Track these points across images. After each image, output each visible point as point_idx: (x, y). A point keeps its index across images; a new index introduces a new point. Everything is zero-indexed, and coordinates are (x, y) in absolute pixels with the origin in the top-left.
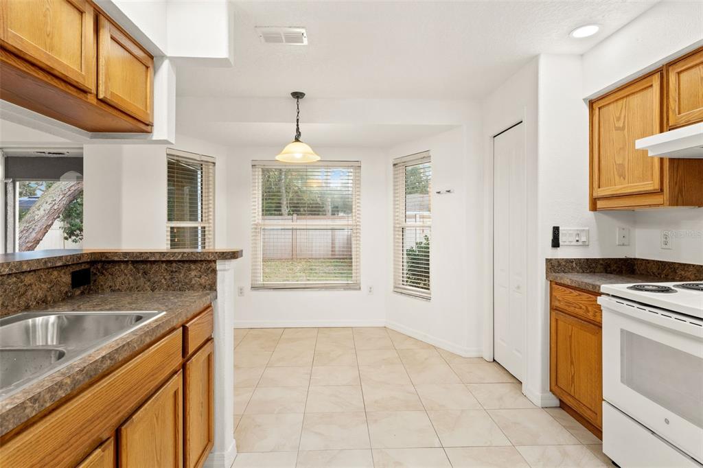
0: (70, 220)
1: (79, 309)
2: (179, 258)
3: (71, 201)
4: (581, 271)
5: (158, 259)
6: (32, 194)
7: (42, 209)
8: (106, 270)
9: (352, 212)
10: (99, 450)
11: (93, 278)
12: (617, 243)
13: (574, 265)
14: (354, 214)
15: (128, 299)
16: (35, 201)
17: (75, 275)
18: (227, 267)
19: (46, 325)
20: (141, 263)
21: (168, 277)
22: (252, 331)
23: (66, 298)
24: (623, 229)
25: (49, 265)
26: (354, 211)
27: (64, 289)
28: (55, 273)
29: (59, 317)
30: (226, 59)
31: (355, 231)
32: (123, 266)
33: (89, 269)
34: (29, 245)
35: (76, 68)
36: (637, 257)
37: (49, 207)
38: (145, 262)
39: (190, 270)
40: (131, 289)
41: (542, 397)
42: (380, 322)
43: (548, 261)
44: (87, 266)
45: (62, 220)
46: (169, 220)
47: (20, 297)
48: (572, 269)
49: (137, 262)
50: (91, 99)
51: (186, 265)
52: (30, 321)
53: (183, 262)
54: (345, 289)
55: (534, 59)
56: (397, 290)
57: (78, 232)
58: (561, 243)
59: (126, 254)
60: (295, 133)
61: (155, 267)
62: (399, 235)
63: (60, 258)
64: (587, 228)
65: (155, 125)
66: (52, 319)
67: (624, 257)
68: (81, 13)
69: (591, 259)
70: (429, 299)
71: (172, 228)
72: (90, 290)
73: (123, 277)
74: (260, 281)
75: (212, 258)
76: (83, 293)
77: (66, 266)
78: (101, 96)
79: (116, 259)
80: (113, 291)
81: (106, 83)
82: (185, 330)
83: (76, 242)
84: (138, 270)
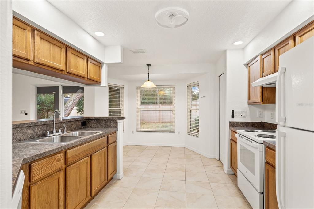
0: (79, 106)
1: (83, 131)
2: (108, 119)
3: (79, 100)
4: (243, 126)
5: (102, 119)
6: (66, 97)
7: (70, 102)
8: (90, 122)
9: (172, 104)
10: (87, 157)
11: (86, 124)
12: (258, 116)
13: (240, 124)
14: (173, 105)
15: (95, 129)
16: (69, 99)
17: (82, 123)
18: (120, 122)
19: (76, 133)
20: (98, 120)
21: (105, 124)
22: (136, 146)
23: (80, 129)
24: (260, 111)
25: (77, 120)
26: (173, 103)
27: (80, 126)
28: (78, 122)
29: (79, 132)
30: (120, 63)
31: (173, 111)
32: (94, 121)
33: (85, 122)
34: (66, 115)
35: (83, 73)
36: (266, 122)
37: (72, 102)
38: (99, 120)
39: (111, 122)
40: (96, 127)
41: (228, 170)
42: (183, 145)
43: (230, 122)
44: (85, 121)
45: (77, 106)
46: (109, 107)
47: (71, 127)
48: (239, 126)
49: (97, 120)
50: (86, 79)
51: (110, 121)
52: (73, 133)
53: (109, 120)
54: (169, 133)
55: (225, 52)
56: (189, 134)
57: (82, 111)
58: (235, 116)
59: (94, 118)
60: (148, 78)
61: (102, 121)
62: (189, 113)
63: (79, 118)
64: (245, 111)
65: (102, 82)
66: (78, 132)
67: (260, 122)
68: (84, 59)
69: (247, 122)
70: (198, 137)
71: (110, 110)
72: (86, 127)
73: (94, 124)
74: (140, 129)
75: (116, 119)
76: (84, 128)
77: (80, 120)
78: (88, 78)
79: (92, 119)
80: (91, 127)
81: (89, 74)
82: (107, 137)
83: (81, 114)
84: (97, 122)
